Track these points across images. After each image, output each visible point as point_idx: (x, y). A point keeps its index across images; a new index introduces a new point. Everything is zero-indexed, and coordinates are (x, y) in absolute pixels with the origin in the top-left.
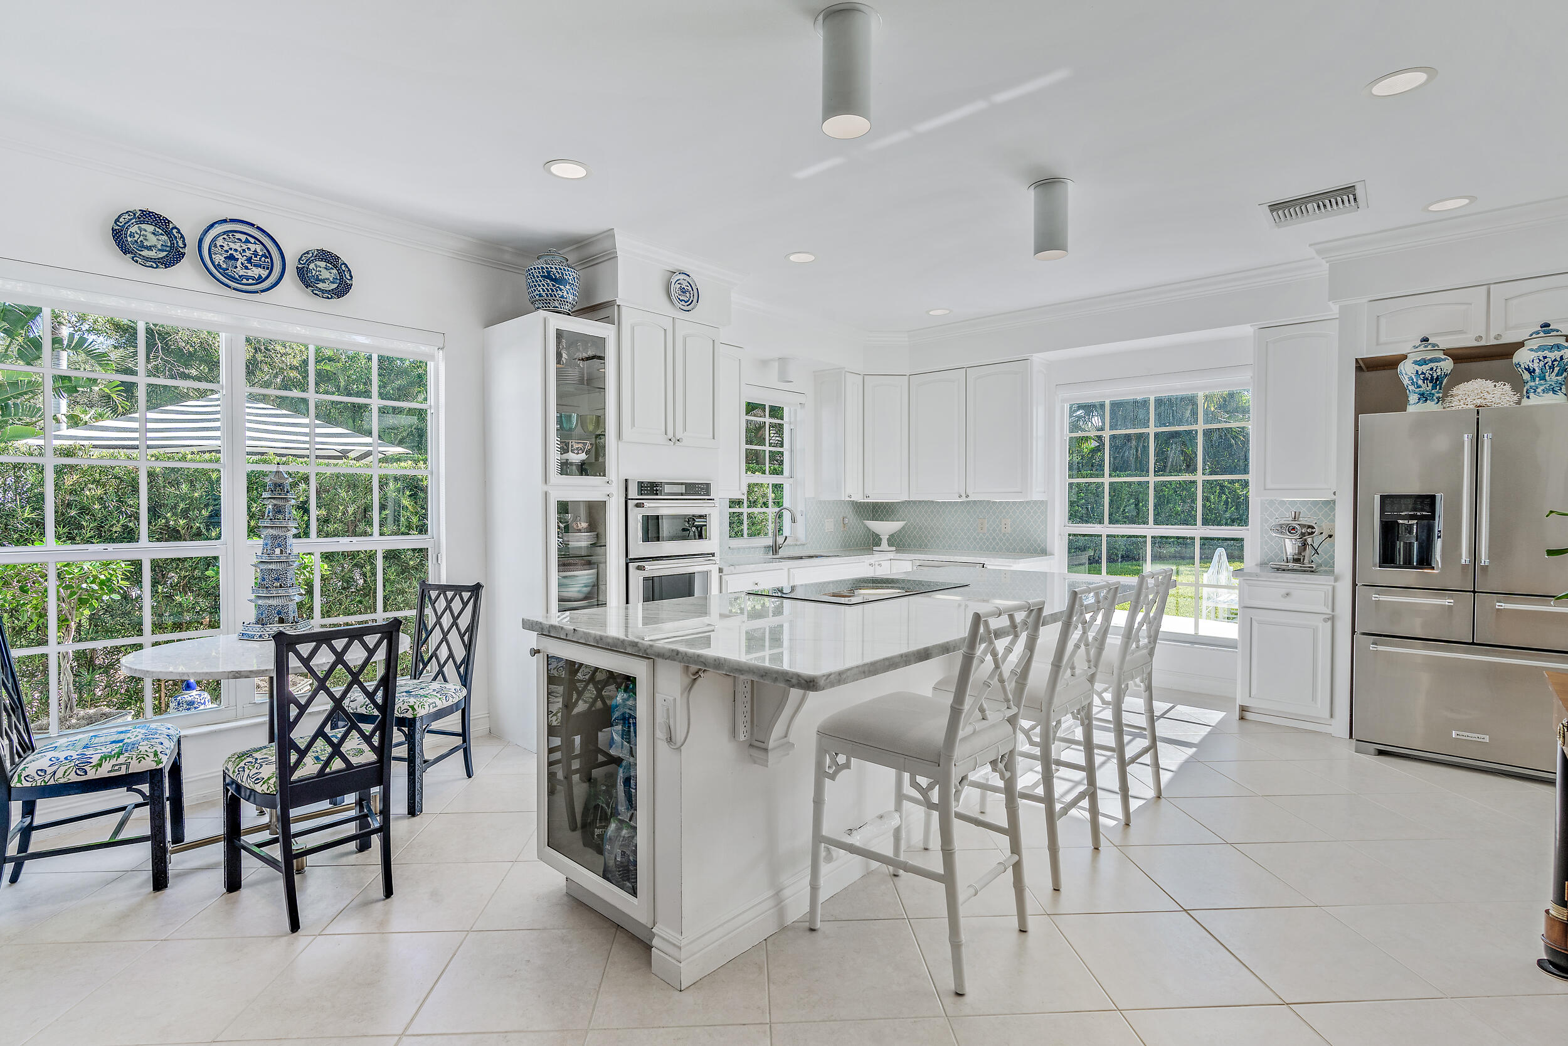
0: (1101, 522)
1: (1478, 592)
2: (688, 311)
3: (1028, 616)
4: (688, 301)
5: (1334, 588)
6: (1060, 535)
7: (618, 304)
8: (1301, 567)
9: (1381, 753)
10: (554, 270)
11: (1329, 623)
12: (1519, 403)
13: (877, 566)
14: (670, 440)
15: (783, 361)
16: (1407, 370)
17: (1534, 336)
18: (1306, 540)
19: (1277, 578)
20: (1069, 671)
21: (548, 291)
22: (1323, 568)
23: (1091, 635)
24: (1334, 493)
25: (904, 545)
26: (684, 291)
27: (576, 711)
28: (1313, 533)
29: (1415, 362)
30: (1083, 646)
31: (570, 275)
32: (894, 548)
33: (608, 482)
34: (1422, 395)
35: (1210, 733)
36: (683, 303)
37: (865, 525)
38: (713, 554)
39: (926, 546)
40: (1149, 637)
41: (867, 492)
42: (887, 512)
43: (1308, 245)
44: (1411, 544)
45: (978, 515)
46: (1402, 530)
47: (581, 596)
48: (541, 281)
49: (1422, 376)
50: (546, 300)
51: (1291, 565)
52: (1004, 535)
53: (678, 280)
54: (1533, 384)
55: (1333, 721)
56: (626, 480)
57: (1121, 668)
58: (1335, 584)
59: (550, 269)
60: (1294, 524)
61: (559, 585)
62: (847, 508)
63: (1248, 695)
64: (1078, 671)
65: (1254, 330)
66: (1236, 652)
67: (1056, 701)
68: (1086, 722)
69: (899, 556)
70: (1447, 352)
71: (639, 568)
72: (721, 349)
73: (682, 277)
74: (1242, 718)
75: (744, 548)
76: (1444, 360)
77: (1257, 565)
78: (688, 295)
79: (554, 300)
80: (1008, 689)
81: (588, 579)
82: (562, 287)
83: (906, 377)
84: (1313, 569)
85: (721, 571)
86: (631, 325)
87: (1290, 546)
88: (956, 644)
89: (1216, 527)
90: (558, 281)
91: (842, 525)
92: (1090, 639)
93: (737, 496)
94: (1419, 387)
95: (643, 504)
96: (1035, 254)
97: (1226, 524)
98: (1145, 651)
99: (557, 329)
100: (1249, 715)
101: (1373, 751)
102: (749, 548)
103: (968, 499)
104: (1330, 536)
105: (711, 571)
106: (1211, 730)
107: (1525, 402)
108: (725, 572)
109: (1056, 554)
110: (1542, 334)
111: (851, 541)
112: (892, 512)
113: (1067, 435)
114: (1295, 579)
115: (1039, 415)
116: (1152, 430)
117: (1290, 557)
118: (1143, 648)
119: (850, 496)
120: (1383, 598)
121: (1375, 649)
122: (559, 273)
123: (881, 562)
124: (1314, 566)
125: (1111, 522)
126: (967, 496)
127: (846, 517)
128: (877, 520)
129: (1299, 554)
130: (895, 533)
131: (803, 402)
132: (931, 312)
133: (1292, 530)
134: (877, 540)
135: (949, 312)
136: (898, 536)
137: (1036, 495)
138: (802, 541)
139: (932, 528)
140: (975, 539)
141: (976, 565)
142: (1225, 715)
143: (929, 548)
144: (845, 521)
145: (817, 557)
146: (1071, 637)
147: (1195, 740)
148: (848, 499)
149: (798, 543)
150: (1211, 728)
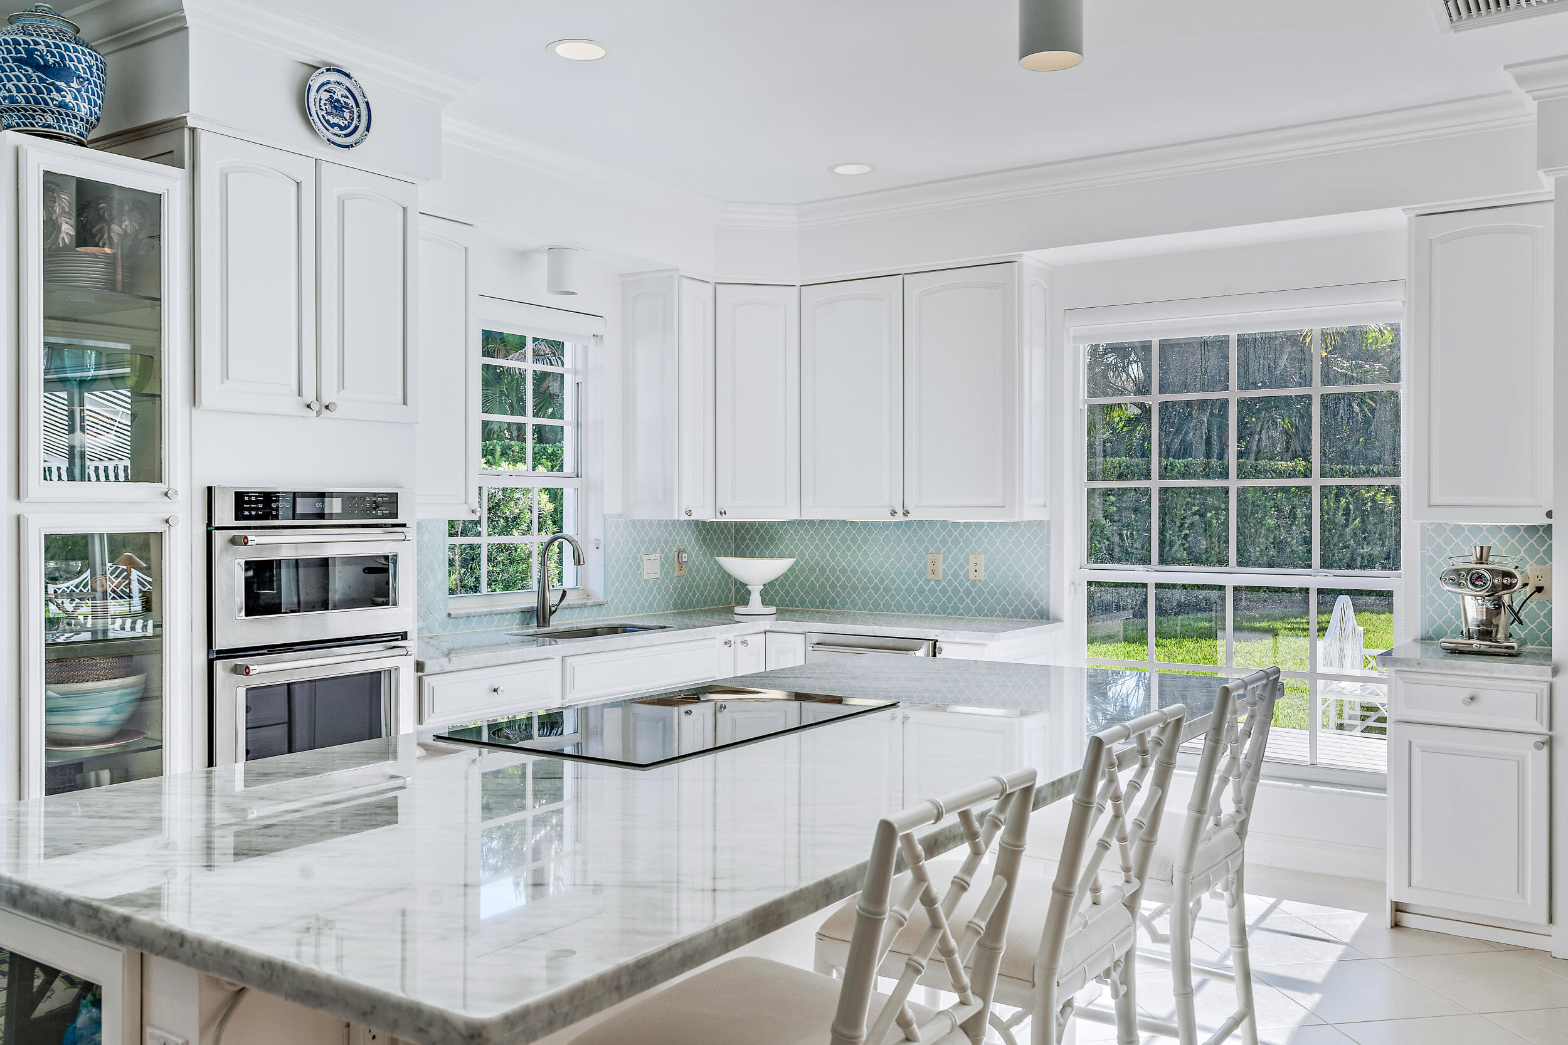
0: (1145, 560)
2: (347, 147)
3: (1002, 808)
4: (346, 128)
5: (1551, 686)
6: (1074, 584)
7: (190, 125)
8: (1490, 647)
10: (42, 47)
11: (1545, 750)
13: (738, 644)
14: (309, 406)
15: (557, 252)
18: (1500, 598)
19: (1455, 668)
20: (1088, 897)
21: (29, 91)
22: (1529, 647)
23: (1130, 817)
24: (1549, 514)
25: (793, 603)
26: (337, 107)
27: (43, 1008)
28: (1510, 586)
30: (1114, 843)
31: (80, 60)
32: (773, 609)
33: (166, 494)
35: (1343, 960)
36: (336, 130)
37: (720, 567)
38: (404, 636)
39: (833, 603)
40: (1238, 802)
41: (722, 505)
42: (762, 539)
43: (1502, 67)
45: (926, 547)
47: (104, 731)
48: (12, 70)
50: (26, 111)
51: (1476, 644)
52: (974, 583)
53: (323, 84)
55: (1552, 929)
56: (210, 489)
57: (1187, 870)
58: (1554, 679)
59: (32, 46)
60: (1480, 568)
61: (50, 711)
62: (686, 533)
63: (1407, 881)
64: (1104, 894)
65: (1410, 219)
66: (1384, 799)
67: (1064, 962)
68: (1123, 989)
69: (781, 625)
71: (236, 670)
72: (420, 226)
73: (333, 77)
74: (1396, 925)
75: (480, 616)
77: (1415, 640)
78: (347, 115)
79: (45, 112)
80: (960, 965)
81: (121, 695)
82: (62, 85)
83: (795, 290)
84: (1512, 651)
85: (420, 666)
86: (221, 170)
87: (1474, 608)
88: (847, 879)
89: (1344, 572)
90: (56, 71)
91: (676, 565)
92: (1129, 827)
93: (462, 515)
95: (246, 537)
96: (1022, 55)
97: (1362, 566)
98: (1231, 830)
99: (46, 173)
100: (1407, 920)
102: (490, 614)
103: (907, 519)
104: (1539, 589)
105: (397, 669)
106: (1345, 953)
108: (428, 669)
109: (1066, 619)
111: (694, 594)
112: (771, 540)
113: (1084, 401)
114: (1486, 671)
116: (1233, 395)
117: (1473, 628)
118: (1226, 825)
119: (689, 513)
122: (53, 55)
123: (746, 638)
124: (1515, 645)
125: (1163, 561)
126: (906, 513)
127: (684, 551)
128: (743, 555)
129: (1488, 622)
130: (777, 580)
131: (600, 334)
132: (838, 170)
133: (1476, 579)
134: (742, 594)
135: (868, 169)
136: (782, 585)
137: (1030, 512)
138: (596, 600)
139: (844, 571)
140: (921, 591)
141: (922, 645)
142: (1366, 920)
143: (838, 608)
144: (682, 557)
145: (625, 629)
146: (1092, 828)
147: (1317, 975)
148: (687, 518)
149: (590, 602)
150: (1343, 947)
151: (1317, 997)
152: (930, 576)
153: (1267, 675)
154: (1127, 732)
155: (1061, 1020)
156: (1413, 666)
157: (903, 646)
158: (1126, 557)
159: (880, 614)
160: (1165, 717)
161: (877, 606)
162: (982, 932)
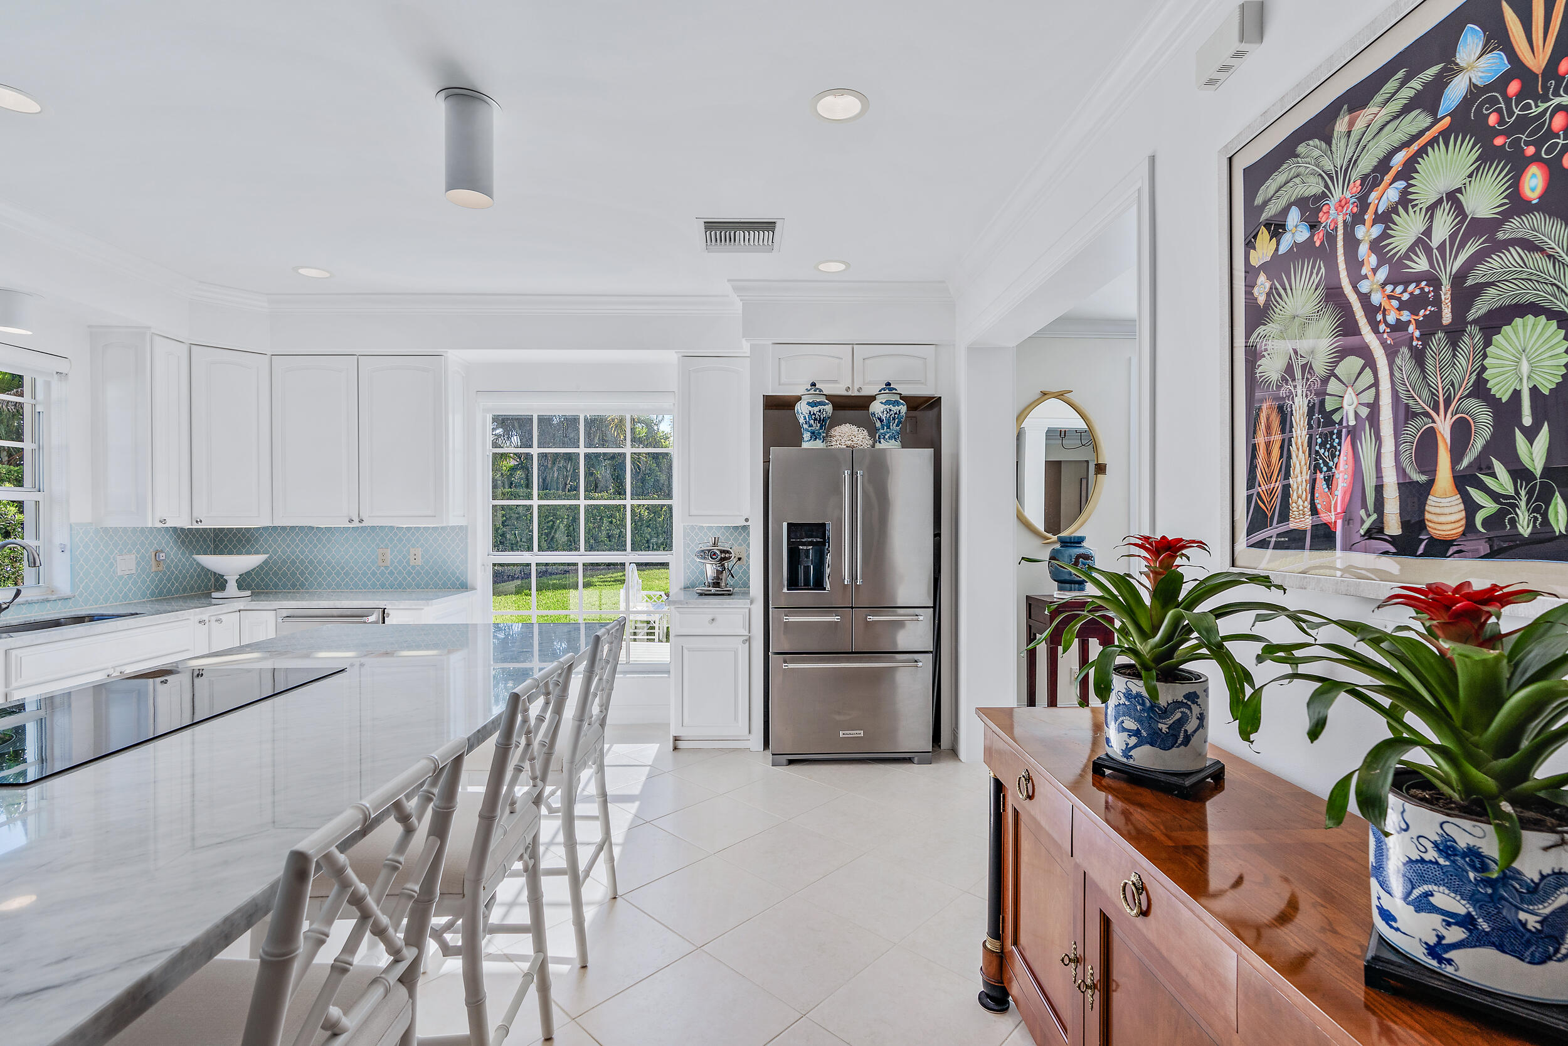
0: (530, 549)
1: (855, 608)
5: (750, 609)
6: (483, 565)
8: (720, 591)
9: (791, 762)
11: (746, 645)
12: (873, 446)
13: (213, 622)
16: (802, 409)
17: (883, 392)
18: (724, 565)
19: (704, 604)
22: (739, 590)
23: (537, 741)
24: (747, 519)
25: (267, 586)
28: (728, 558)
29: (809, 404)
30: (526, 764)
32: (249, 593)
34: (813, 433)
35: (650, 777)
37: (198, 564)
39: (302, 585)
41: (198, 515)
42: (240, 541)
43: (728, 280)
44: (808, 567)
45: (378, 544)
46: (802, 554)
49: (813, 416)
51: (713, 590)
52: (413, 567)
54: (882, 431)
55: (751, 737)
57: (572, 760)
58: (750, 605)
60: (714, 550)
62: (162, 537)
63: (681, 725)
64: (519, 803)
65: (679, 358)
66: (669, 678)
69: (254, 605)
70: (828, 397)
74: (675, 749)
76: (828, 404)
77: (681, 589)
83: (266, 359)
84: (731, 593)
87: (710, 570)
89: (643, 553)
91: (153, 562)
92: (536, 749)
94: (811, 426)
96: (448, 190)
97: (653, 550)
100: (681, 744)
101: (785, 762)
103: (361, 525)
104: (740, 559)
106: (650, 772)
107: (878, 446)
109: (478, 588)
110: (887, 391)
111: (173, 585)
112: (248, 541)
113: (490, 450)
114: (720, 604)
115: (455, 423)
116: (582, 451)
117: (711, 581)
118: (595, 723)
119: (163, 521)
120: (792, 619)
121: (787, 667)
123: (221, 617)
124: (731, 589)
125: (540, 549)
126: (361, 521)
127: (162, 551)
128: (221, 553)
129: (718, 578)
130: (253, 570)
131: (64, 371)
132: (301, 271)
133: (713, 555)
134: (220, 583)
135: (328, 275)
136: (258, 574)
137: (454, 519)
138: (61, 595)
139: (311, 562)
140: (374, 574)
141: (374, 611)
142: (659, 748)
143: (307, 589)
144: (159, 557)
145: (92, 618)
146: (512, 759)
147: (636, 791)
148: (161, 525)
149: (54, 597)
150: (648, 768)
151: (637, 804)
152: (381, 564)
153: (620, 622)
154: (537, 683)
155: (487, 912)
156: (684, 604)
157: (358, 615)
158: (514, 547)
159: (342, 592)
160: (562, 665)
161: (338, 586)
162: (416, 895)
